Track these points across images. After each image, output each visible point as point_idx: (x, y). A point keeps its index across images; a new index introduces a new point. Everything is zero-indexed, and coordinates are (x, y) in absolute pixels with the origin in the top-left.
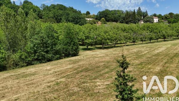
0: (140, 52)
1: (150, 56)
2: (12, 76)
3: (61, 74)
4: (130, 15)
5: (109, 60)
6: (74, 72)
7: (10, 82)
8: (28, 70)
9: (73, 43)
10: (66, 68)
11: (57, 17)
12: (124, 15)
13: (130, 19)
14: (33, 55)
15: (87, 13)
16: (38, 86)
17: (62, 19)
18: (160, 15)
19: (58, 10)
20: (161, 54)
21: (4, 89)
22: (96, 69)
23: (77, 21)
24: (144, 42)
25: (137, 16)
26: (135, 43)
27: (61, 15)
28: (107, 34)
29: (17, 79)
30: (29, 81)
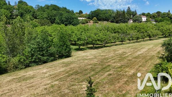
0: (124, 54)
1: (131, 59)
2: (14, 79)
3: (55, 77)
4: (120, 15)
5: (97, 62)
6: (66, 75)
7: (14, 85)
8: (28, 73)
9: (65, 46)
10: (60, 71)
11: (51, 17)
12: (115, 14)
13: (120, 18)
14: (31, 58)
15: (79, 12)
16: (37, 88)
17: (56, 19)
18: (149, 13)
19: (52, 10)
20: (140, 56)
21: (10, 91)
22: (84, 72)
23: (70, 21)
24: (132, 41)
25: (126, 15)
26: (123, 43)
27: (55, 15)
28: (97, 36)
29: (19, 82)
30: (29, 84)
